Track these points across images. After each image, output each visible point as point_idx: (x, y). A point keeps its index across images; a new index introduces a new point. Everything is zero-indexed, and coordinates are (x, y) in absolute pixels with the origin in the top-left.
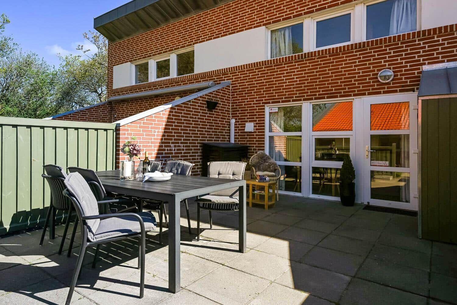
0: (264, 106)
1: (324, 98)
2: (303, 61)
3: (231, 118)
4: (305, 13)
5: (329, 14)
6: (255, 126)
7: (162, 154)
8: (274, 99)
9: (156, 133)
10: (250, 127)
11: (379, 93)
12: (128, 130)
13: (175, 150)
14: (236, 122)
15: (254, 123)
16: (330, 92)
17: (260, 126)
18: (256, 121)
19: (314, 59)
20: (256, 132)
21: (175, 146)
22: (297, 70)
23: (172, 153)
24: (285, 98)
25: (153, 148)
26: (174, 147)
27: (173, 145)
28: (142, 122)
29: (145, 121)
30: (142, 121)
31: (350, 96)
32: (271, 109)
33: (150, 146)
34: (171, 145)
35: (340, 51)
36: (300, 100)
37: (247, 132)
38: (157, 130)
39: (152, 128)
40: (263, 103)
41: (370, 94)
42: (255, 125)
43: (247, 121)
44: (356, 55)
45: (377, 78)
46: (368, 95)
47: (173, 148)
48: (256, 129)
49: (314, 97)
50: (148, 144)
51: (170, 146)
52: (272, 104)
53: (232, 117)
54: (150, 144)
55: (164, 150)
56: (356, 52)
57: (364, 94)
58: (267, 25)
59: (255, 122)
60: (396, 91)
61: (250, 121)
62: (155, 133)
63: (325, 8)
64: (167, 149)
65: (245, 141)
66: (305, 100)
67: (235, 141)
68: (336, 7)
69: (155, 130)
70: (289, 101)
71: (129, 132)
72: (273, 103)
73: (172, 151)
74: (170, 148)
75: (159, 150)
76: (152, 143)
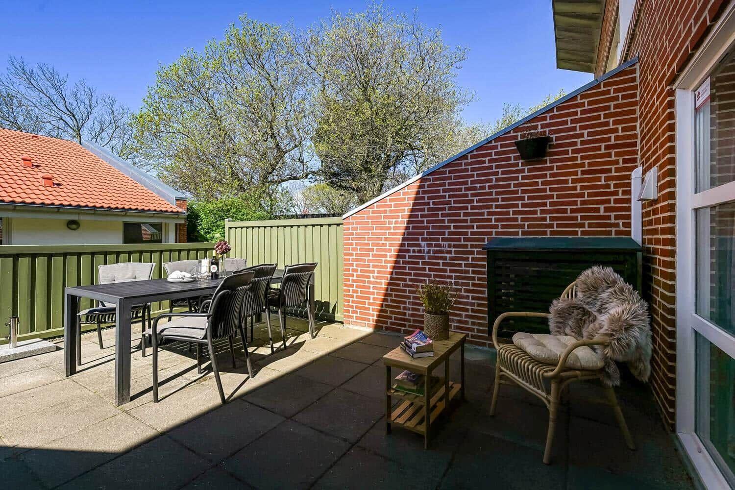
7: (404, 257)
9: (394, 225)
12: (352, 224)
13: (429, 252)
15: (658, 167)
18: (660, 157)
21: (429, 246)
23: (423, 257)
25: (388, 247)
26: (427, 247)
27: (426, 243)
28: (371, 210)
29: (375, 209)
30: (371, 208)
33: (383, 245)
34: (420, 242)
38: (394, 220)
39: (385, 217)
47: (426, 249)
50: (381, 242)
51: (419, 245)
54: (383, 242)
55: (408, 251)
59: (659, 165)
62: (391, 225)
64: (413, 250)
69: (391, 220)
71: (354, 226)
73: (424, 253)
74: (419, 248)
75: (400, 251)
76: (386, 239)
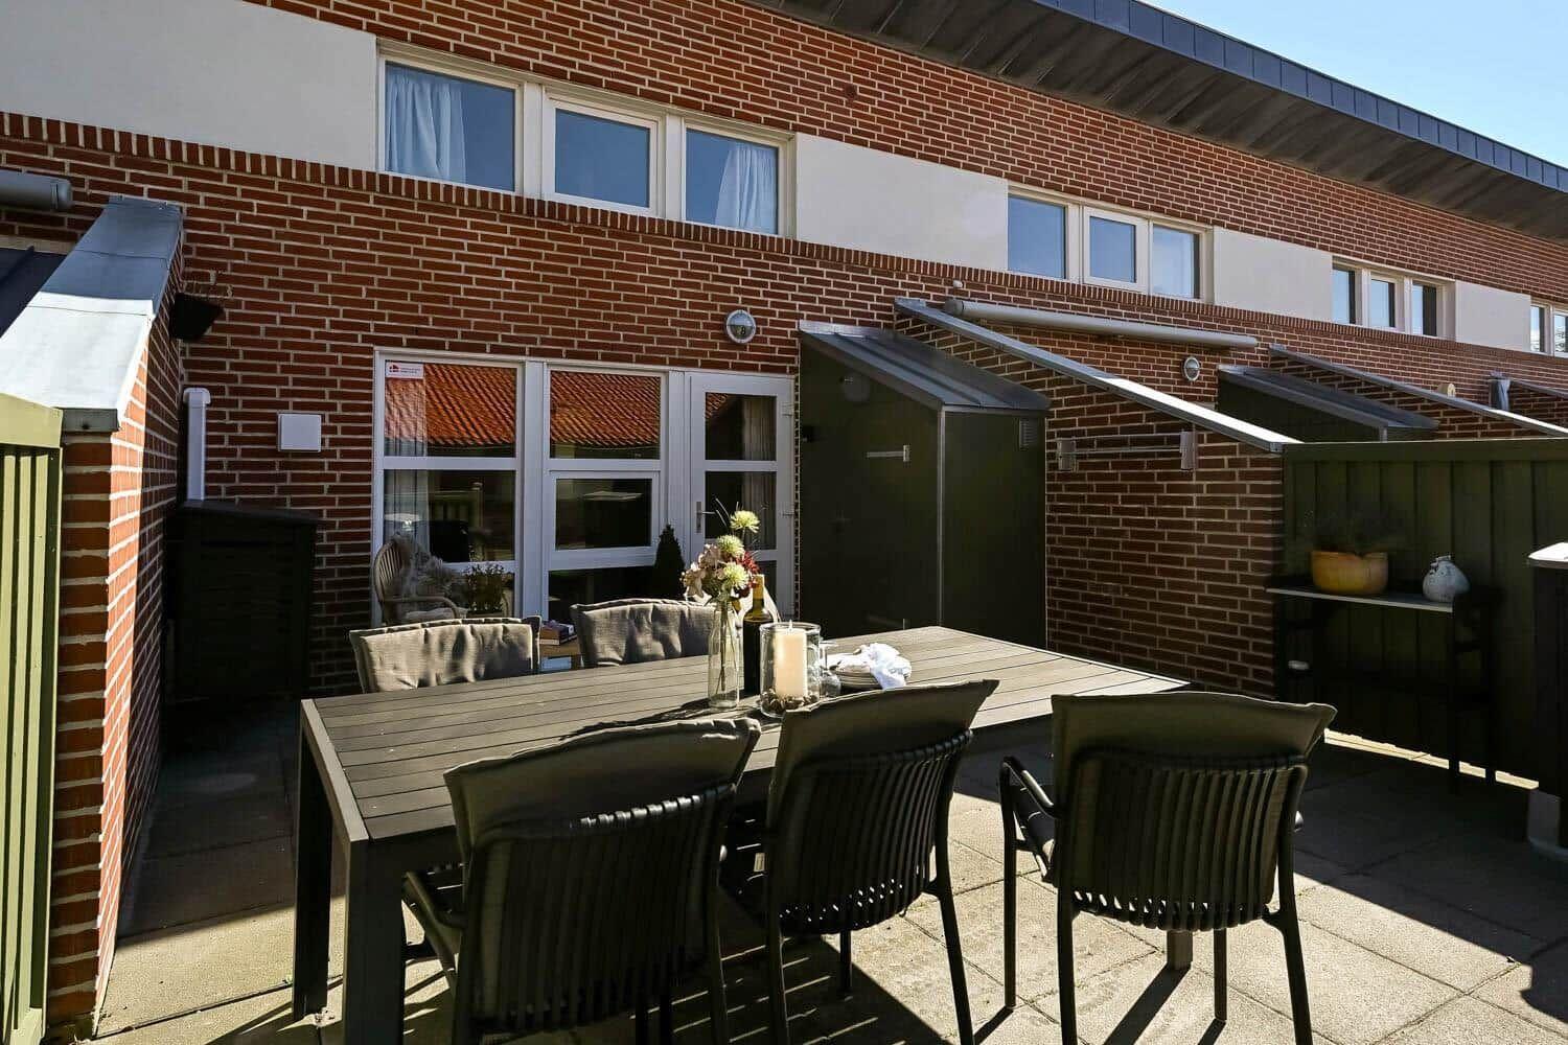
0: (370, 351)
1: (593, 357)
2: (531, 223)
3: (186, 382)
4: (538, 69)
5: (611, 108)
6: (325, 430)
8: (417, 331)
10: (301, 431)
11: (723, 366)
14: (213, 403)
15: (323, 417)
16: (610, 342)
17: (351, 428)
18: (333, 407)
19: (567, 229)
20: (332, 454)
22: (511, 247)
24: (465, 335)
31: (662, 362)
32: (395, 367)
35: (642, 230)
36: (521, 352)
37: (286, 453)
40: (366, 339)
41: (706, 365)
42: (328, 423)
43: (284, 406)
44: (677, 255)
45: (723, 327)
46: (702, 367)
48: (333, 442)
49: (564, 349)
52: (407, 347)
53: (190, 379)
56: (677, 245)
57: (693, 364)
58: (387, 36)
59: (327, 414)
60: (754, 368)
61: (299, 407)
63: (597, 83)
65: (270, 490)
66: (535, 353)
67: (208, 491)
68: (625, 96)
70: (482, 349)
72: (412, 344)
